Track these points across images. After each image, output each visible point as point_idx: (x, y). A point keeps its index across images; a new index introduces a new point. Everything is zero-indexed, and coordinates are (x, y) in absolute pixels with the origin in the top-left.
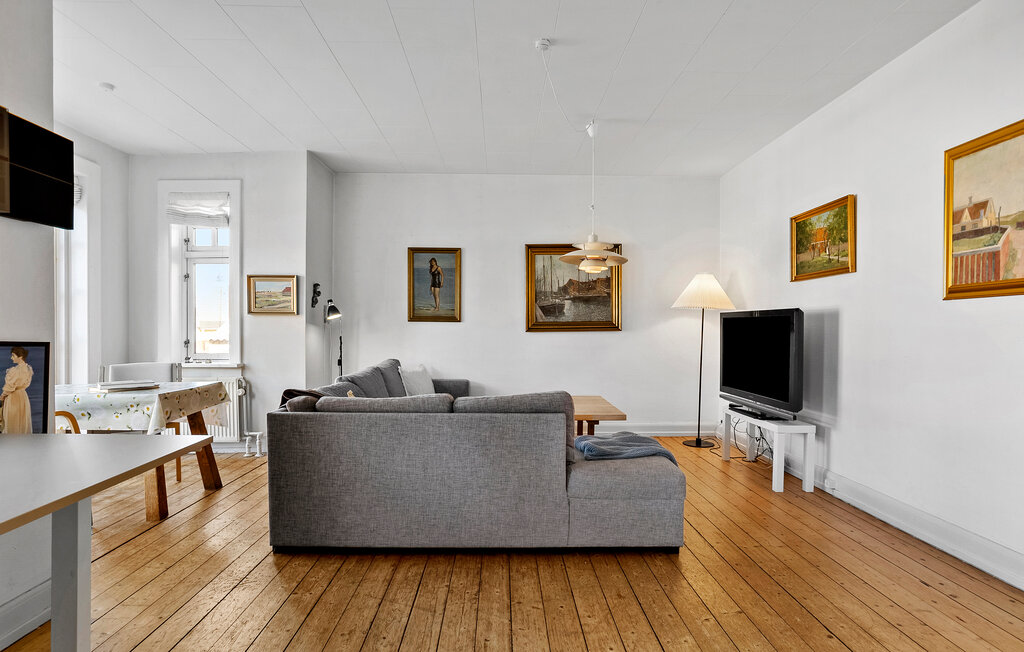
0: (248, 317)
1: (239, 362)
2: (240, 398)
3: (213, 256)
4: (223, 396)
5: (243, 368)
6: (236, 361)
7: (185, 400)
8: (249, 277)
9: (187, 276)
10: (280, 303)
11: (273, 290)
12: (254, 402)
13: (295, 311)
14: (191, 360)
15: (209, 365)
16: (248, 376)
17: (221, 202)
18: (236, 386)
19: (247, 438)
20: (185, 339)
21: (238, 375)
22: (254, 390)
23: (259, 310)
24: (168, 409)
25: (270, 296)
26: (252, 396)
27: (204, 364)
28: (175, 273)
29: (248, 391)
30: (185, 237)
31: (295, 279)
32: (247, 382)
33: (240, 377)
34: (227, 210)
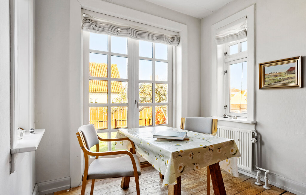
0: (259, 91)
1: (253, 120)
2: (253, 144)
3: (240, 59)
4: (234, 152)
5: (256, 124)
6: (252, 120)
7: (198, 156)
8: (260, 65)
9: (226, 72)
10: (285, 79)
11: (279, 71)
12: (262, 147)
13: (300, 85)
14: (226, 116)
15: (235, 120)
16: (259, 130)
17: (242, 23)
18: (250, 136)
19: (258, 172)
20: (225, 105)
21: (252, 128)
22: (263, 139)
23: (268, 86)
24: (182, 165)
25: (276, 76)
26: (262, 143)
27: (233, 119)
28: (220, 71)
29: (259, 140)
30: (225, 52)
31: (299, 60)
32: (258, 133)
33: (254, 130)
34: (246, 27)
